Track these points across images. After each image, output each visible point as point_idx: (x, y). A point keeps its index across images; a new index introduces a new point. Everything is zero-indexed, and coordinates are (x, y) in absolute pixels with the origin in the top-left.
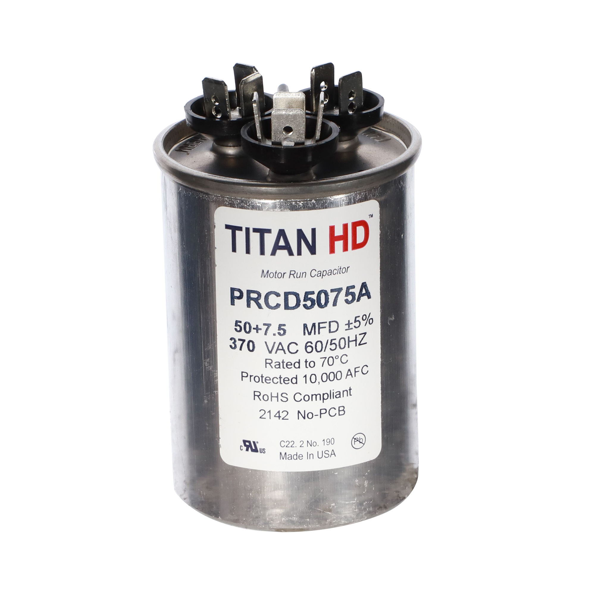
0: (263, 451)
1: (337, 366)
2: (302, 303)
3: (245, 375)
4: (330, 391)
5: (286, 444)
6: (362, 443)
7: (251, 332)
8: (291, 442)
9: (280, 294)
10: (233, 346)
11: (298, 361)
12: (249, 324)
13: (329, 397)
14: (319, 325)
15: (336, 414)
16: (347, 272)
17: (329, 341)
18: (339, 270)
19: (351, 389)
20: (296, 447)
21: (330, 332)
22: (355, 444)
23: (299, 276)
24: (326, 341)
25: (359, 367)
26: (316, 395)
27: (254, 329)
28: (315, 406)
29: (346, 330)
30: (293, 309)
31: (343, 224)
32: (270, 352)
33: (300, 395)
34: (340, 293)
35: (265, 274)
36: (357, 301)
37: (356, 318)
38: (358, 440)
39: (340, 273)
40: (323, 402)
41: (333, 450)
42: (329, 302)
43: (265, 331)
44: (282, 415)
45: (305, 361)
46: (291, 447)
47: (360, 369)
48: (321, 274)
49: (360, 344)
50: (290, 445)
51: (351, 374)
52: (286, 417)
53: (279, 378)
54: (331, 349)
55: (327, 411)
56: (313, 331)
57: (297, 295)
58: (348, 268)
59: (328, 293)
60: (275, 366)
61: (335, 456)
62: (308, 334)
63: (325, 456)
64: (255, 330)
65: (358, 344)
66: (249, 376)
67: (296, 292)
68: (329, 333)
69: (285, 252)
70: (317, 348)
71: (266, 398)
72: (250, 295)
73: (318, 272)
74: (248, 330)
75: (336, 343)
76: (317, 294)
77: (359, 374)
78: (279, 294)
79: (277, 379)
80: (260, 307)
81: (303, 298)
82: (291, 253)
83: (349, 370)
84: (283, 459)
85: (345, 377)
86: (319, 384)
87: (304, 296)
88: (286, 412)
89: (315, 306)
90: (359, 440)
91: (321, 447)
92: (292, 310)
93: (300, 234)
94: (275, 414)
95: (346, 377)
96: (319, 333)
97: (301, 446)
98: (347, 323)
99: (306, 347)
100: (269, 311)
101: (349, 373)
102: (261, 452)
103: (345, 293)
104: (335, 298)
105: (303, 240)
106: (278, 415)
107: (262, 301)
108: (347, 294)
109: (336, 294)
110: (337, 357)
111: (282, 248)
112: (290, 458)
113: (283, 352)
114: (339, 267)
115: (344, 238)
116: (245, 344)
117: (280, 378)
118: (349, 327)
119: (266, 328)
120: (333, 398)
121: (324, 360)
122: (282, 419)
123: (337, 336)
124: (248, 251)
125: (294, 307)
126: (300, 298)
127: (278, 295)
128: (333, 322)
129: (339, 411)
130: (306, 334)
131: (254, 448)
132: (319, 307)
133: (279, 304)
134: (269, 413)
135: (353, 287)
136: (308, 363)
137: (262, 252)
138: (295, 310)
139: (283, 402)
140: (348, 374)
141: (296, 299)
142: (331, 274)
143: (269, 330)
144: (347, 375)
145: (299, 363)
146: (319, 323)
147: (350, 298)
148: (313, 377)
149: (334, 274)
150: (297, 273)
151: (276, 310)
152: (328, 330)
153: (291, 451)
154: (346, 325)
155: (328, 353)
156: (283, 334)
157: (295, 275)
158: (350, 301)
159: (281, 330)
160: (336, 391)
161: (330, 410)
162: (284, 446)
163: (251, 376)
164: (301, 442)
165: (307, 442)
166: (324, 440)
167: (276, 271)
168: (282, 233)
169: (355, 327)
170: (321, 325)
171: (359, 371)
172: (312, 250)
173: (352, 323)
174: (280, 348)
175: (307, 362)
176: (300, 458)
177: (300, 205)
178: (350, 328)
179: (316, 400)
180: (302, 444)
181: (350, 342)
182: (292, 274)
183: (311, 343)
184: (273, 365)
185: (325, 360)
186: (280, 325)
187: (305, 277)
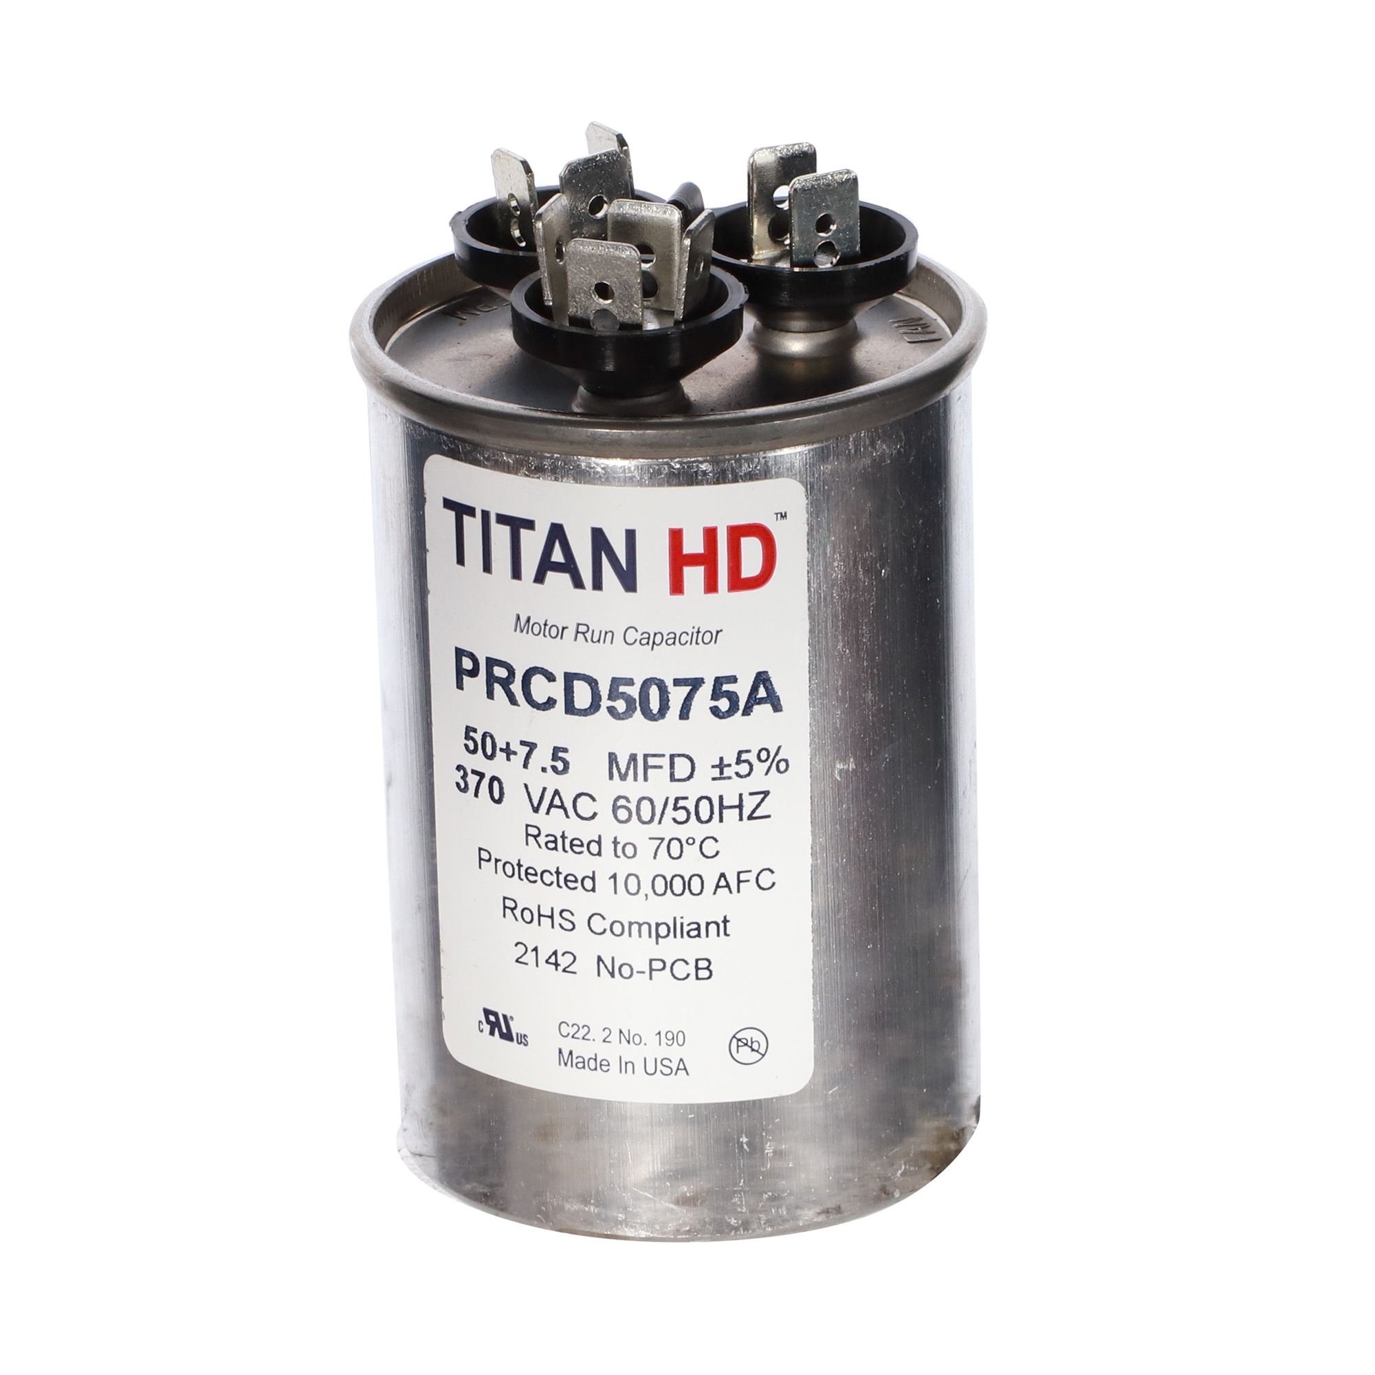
0: (523, 1040)
1: (691, 863)
2: (605, 703)
3: (485, 855)
4: (675, 918)
5: (573, 1030)
6: (757, 1051)
7: (495, 756)
8: (583, 1027)
9: (556, 675)
10: (463, 786)
11: (597, 840)
12: (492, 737)
13: (672, 934)
14: (647, 760)
15: (688, 975)
16: (715, 642)
17: (669, 800)
18: (695, 635)
19: (728, 921)
20: (594, 1040)
21: (672, 778)
22: (738, 1052)
23: (597, 639)
24: (664, 800)
25: (750, 871)
26: (640, 925)
27: (501, 750)
28: (636, 950)
29: (714, 779)
30: (584, 716)
31: (704, 528)
32: (536, 810)
33: (602, 919)
34: (698, 689)
35: (524, 625)
36: (743, 715)
37: (740, 753)
38: (746, 1044)
39: (697, 643)
40: (657, 943)
41: (681, 1060)
42: (670, 709)
43: (524, 759)
44: (564, 961)
45: (613, 840)
46: (583, 1038)
47: (752, 877)
48: (650, 640)
49: (750, 818)
50: (580, 1035)
51: (728, 886)
52: (571, 967)
53: (556, 872)
54: (674, 820)
55: (667, 965)
56: (631, 772)
57: (592, 683)
58: (718, 632)
59: (666, 687)
60: (546, 843)
61: (687, 1074)
62: (619, 778)
63: (661, 1072)
64: (504, 755)
65: (745, 816)
66: (493, 861)
67: (591, 675)
68: (671, 781)
69: (565, 578)
70: (642, 813)
71: (527, 915)
72: (493, 670)
73: (642, 634)
74: (489, 751)
75: (688, 807)
76: (640, 686)
77: (749, 888)
78: (554, 675)
79: (551, 874)
80: (513, 700)
81: (608, 693)
82: (578, 583)
83: (723, 875)
84: (566, 1064)
85: (713, 891)
86: (647, 899)
87: (609, 688)
88: (570, 955)
89: (636, 713)
90: (749, 1044)
91: (653, 1050)
92: (582, 717)
93: (599, 540)
94: (547, 957)
95: (716, 890)
96: (646, 779)
97: (604, 1041)
98: (717, 763)
99: (615, 809)
100: (532, 712)
101: (723, 883)
102: (519, 1041)
103: (711, 692)
104: (685, 700)
105: (605, 553)
106: (553, 960)
107: (516, 687)
108: (716, 695)
109: (688, 691)
110: (691, 841)
111: (558, 567)
112: (580, 1065)
113: (563, 812)
114: (694, 628)
115: (708, 559)
116: (485, 782)
117: (558, 873)
118: (722, 773)
119: (527, 752)
120: (682, 936)
121: (658, 844)
122: (562, 970)
123: (691, 791)
124: (487, 568)
125: (586, 709)
126: (599, 692)
127: (550, 677)
128: (679, 755)
129: (697, 968)
130: (614, 778)
131: (504, 1030)
132: (646, 718)
133: (552, 698)
134: (534, 952)
135: (733, 679)
136: (619, 848)
137: (516, 574)
138: (589, 717)
139: (563, 931)
140: (720, 884)
141: (590, 691)
142: (674, 643)
143: (532, 756)
144: (718, 886)
145: (599, 843)
146: (646, 756)
147: (724, 704)
148: (632, 880)
149: (682, 642)
150: (593, 631)
151: (546, 712)
152: (669, 774)
153: (582, 1049)
154: (713, 767)
155: (668, 829)
156: (563, 770)
157: (588, 635)
158: (723, 713)
159: (557, 761)
160: (689, 922)
161: (673, 964)
162: (568, 1034)
163: (497, 861)
164: (606, 1030)
165: (618, 1032)
166: (659, 1033)
167: (546, 621)
168: (557, 532)
169: (737, 774)
170: (651, 761)
171: (748, 881)
172: (628, 580)
173: (729, 765)
174: (556, 802)
175: (619, 843)
176: (605, 1068)
177: (598, 472)
178: (725, 775)
179: (640, 936)
180: (607, 1037)
181: (724, 809)
182: (582, 631)
183: (628, 800)
184: (542, 840)
185: (660, 844)
186: (556, 750)
187: (612, 643)
